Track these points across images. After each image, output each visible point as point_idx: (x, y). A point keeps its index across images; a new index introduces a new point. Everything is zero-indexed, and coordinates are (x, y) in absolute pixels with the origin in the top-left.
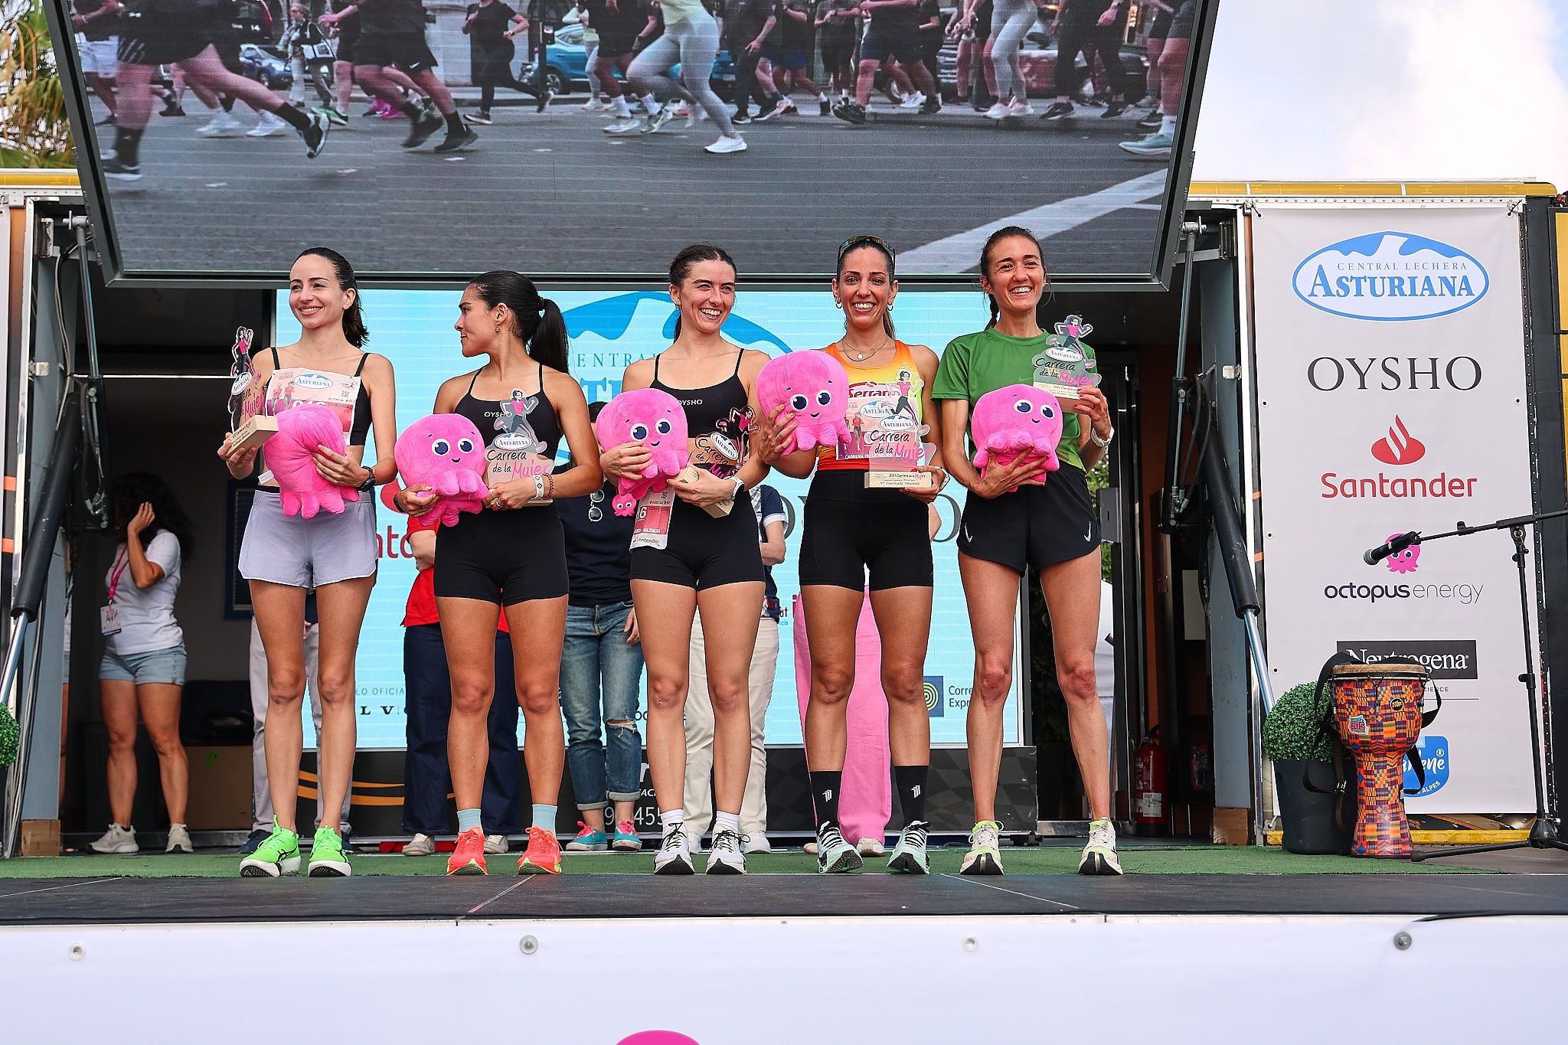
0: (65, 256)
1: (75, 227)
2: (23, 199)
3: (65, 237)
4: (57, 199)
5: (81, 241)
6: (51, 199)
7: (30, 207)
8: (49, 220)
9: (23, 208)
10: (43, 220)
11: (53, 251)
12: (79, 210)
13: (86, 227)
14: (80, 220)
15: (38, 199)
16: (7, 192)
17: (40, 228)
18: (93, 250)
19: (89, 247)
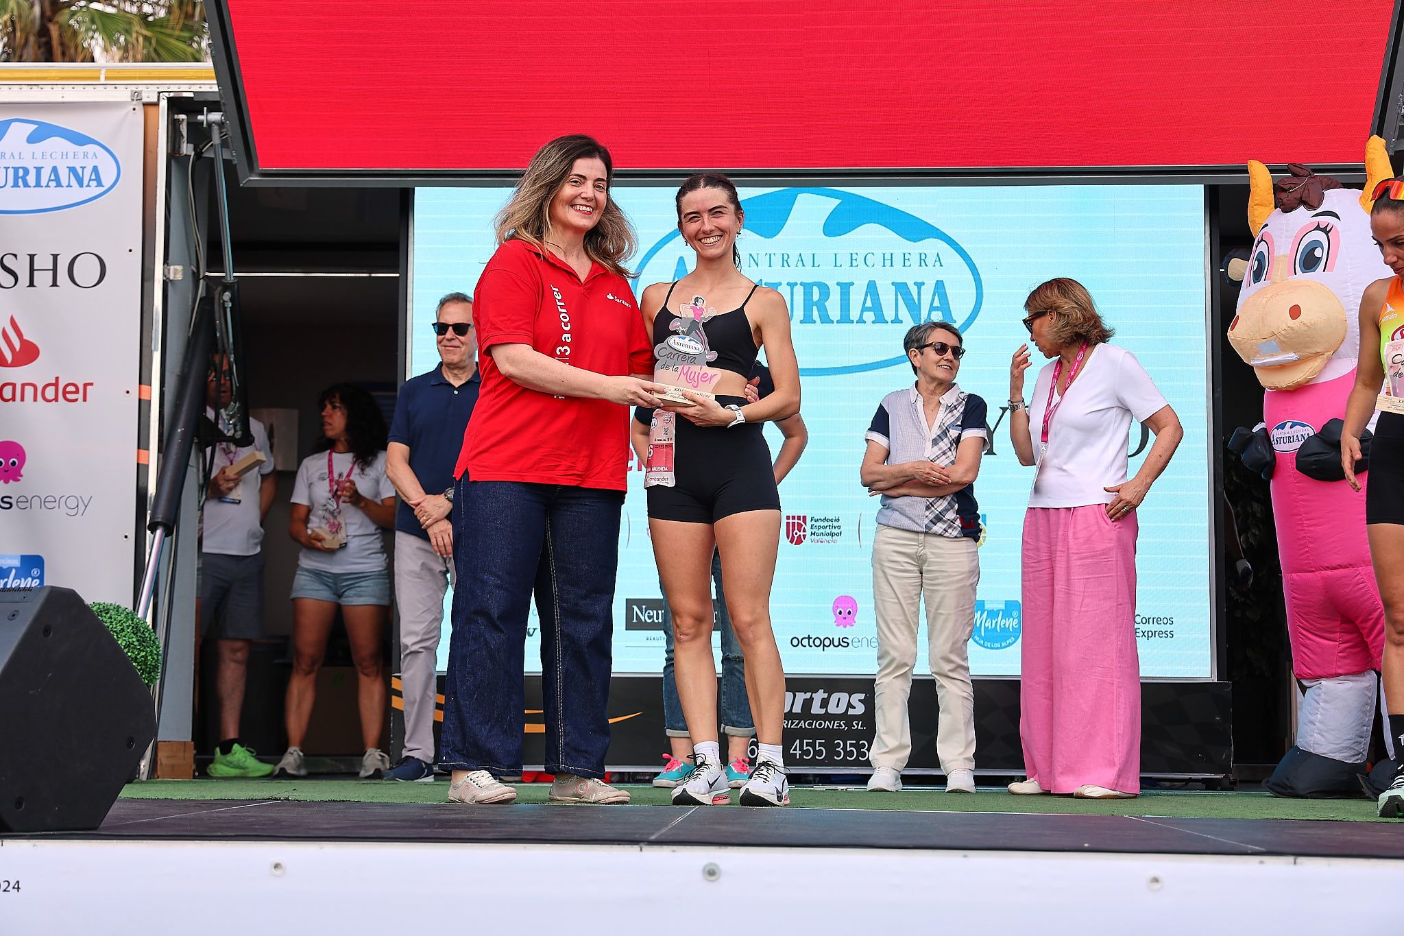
0: (198, 154)
1: (210, 124)
2: (156, 95)
3: (199, 134)
4: (191, 95)
5: (216, 139)
6: (185, 95)
7: (164, 104)
8: (183, 116)
9: (156, 104)
10: (176, 117)
11: (187, 149)
12: (214, 106)
13: (221, 125)
14: (216, 116)
15: (172, 95)
16: (140, 88)
17: (173, 125)
18: (228, 147)
19: (224, 144)
